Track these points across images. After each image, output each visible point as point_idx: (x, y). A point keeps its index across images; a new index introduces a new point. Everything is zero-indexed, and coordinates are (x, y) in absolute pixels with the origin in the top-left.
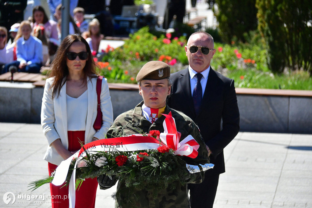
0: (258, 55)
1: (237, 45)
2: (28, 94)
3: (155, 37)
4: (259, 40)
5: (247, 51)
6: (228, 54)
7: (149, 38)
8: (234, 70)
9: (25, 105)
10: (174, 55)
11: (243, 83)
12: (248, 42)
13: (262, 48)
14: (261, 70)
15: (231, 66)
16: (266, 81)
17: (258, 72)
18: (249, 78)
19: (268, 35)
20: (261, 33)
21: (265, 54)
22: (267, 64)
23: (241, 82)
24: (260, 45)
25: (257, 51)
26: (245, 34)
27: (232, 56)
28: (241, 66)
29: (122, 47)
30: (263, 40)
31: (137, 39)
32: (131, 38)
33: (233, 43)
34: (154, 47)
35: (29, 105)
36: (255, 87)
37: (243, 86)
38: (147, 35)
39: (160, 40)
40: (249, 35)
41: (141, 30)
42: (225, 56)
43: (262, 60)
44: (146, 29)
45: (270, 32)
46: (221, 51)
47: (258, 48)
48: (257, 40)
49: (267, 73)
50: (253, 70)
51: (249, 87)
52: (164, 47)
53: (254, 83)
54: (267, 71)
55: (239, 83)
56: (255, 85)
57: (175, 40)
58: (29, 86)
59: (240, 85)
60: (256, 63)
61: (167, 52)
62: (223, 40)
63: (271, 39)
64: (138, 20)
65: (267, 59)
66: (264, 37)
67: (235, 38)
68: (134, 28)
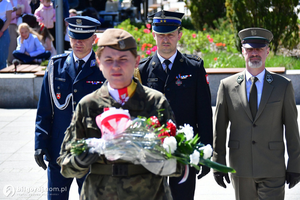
0: (228, 39)
1: (208, 31)
2: (30, 83)
3: (136, 28)
4: (228, 26)
5: (218, 36)
6: (201, 40)
7: (131, 29)
8: (208, 53)
9: (29, 93)
11: (217, 64)
12: (218, 28)
13: (231, 33)
14: (231, 52)
15: (205, 50)
16: (236, 61)
17: (228, 54)
18: (221, 59)
19: (236, 21)
20: (229, 20)
21: (234, 38)
22: (236, 46)
23: (216, 63)
24: (228, 30)
25: (226, 35)
26: (215, 21)
27: (205, 41)
28: (214, 49)
30: (231, 26)
33: (205, 29)
34: (136, 37)
35: (32, 93)
36: (227, 67)
37: (217, 66)
38: (129, 26)
39: (141, 30)
40: (218, 22)
41: (123, 23)
42: (199, 42)
43: (231, 43)
44: (127, 21)
45: (237, 19)
46: (195, 37)
47: (227, 33)
48: (225, 25)
49: (237, 54)
50: (224, 52)
51: (222, 67)
52: (144, 37)
53: (226, 64)
54: (236, 53)
55: (213, 64)
56: (227, 65)
58: (32, 76)
59: (215, 66)
60: (226, 46)
61: (148, 41)
62: (195, 27)
63: (239, 24)
64: (120, 14)
65: (236, 42)
66: (232, 22)
67: (206, 25)
68: (116, 21)
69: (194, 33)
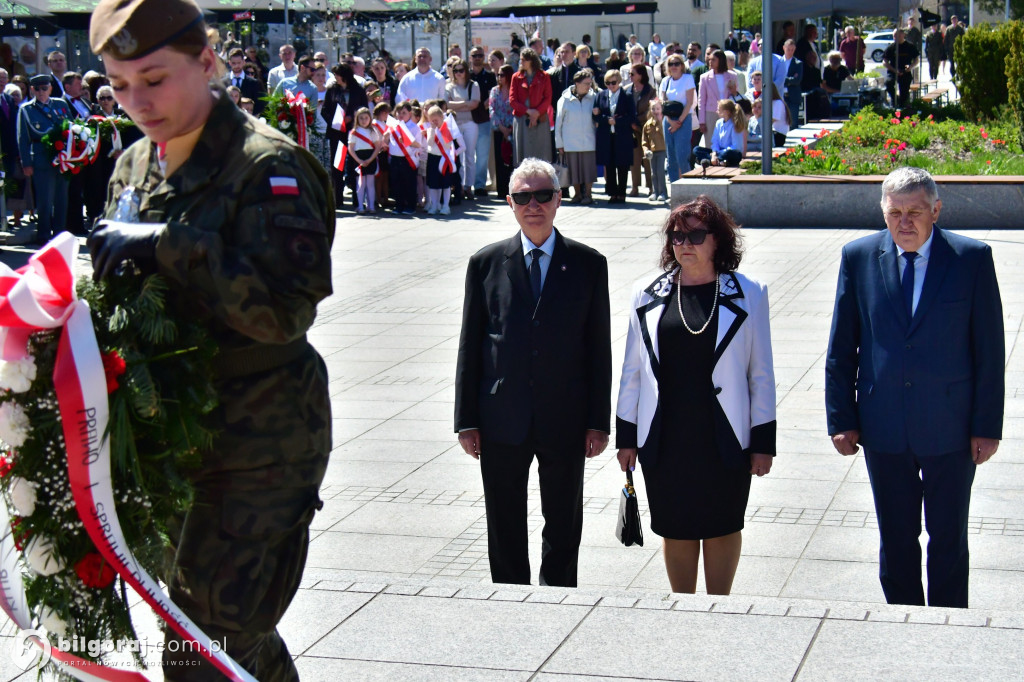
0: (1010, 134)
1: (984, 122)
2: (724, 191)
3: (881, 117)
4: (1011, 116)
5: (996, 130)
6: (972, 134)
7: (872, 119)
8: (979, 153)
10: (904, 138)
11: (990, 169)
12: (997, 119)
13: (1014, 125)
14: (1013, 152)
15: (976, 148)
16: (1018, 165)
17: (1009, 155)
18: (998, 162)
20: (1013, 107)
21: (1018, 132)
23: (988, 167)
24: (1012, 121)
25: (1008, 128)
26: (994, 109)
27: (978, 136)
28: (989, 148)
29: (840, 131)
30: (1015, 115)
31: (858, 120)
32: (851, 119)
33: (978, 120)
34: (879, 129)
35: (726, 205)
36: (1005, 174)
37: (989, 172)
38: (871, 114)
39: (886, 120)
40: (998, 110)
41: (864, 109)
42: (969, 136)
43: (1014, 140)
44: (871, 107)
46: (963, 131)
47: (1009, 125)
48: (1008, 115)
50: (1003, 152)
51: (997, 174)
52: (891, 129)
53: (1003, 169)
55: (984, 170)
56: (1005, 171)
57: (906, 119)
58: (725, 182)
59: (986, 172)
60: (1007, 143)
61: (896, 135)
62: (966, 117)
64: (861, 97)
66: (1016, 111)
67: (981, 114)
68: (855, 107)
69: (962, 125)
